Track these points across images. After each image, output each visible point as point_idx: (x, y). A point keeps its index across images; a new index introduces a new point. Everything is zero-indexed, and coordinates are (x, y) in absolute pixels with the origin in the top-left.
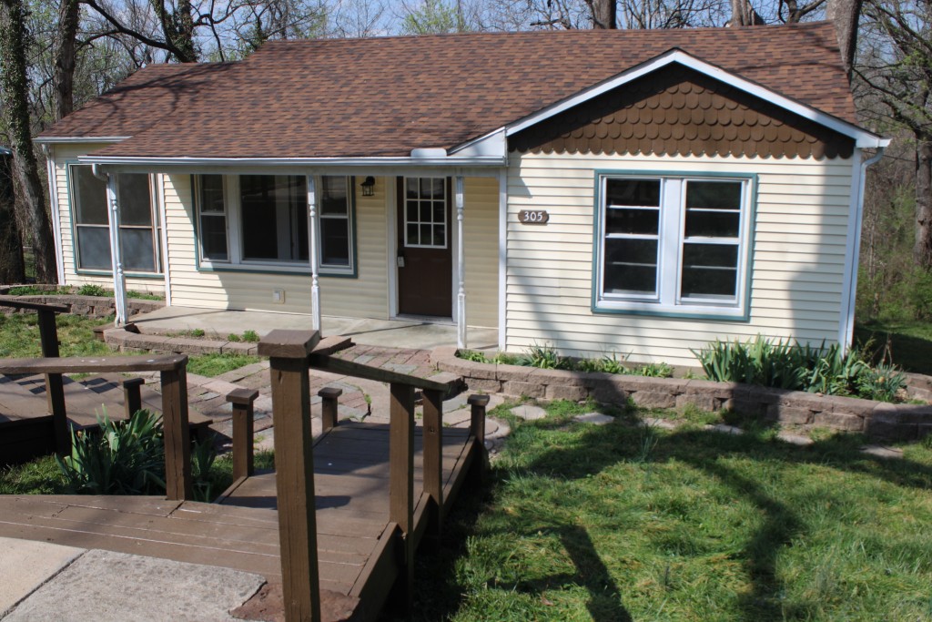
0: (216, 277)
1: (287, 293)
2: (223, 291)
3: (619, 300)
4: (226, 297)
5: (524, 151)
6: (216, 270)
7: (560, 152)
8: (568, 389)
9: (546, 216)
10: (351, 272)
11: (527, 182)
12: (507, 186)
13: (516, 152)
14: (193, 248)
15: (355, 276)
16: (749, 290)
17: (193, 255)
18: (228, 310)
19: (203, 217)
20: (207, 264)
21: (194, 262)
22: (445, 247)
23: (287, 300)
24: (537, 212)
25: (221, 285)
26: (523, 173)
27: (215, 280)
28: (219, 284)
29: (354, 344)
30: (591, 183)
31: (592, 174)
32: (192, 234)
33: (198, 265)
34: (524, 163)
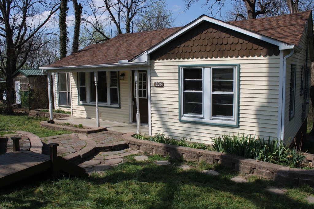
0: (83, 107)
1: (102, 113)
2: (85, 112)
3: (190, 117)
4: (86, 114)
5: (155, 60)
6: (83, 105)
7: (167, 59)
8: (160, 151)
9: (163, 84)
10: (118, 106)
11: (157, 71)
12: (150, 73)
13: (153, 60)
14: (77, 98)
15: (120, 108)
16: (239, 114)
17: (77, 100)
18: (86, 118)
19: (80, 88)
20: (81, 103)
21: (78, 102)
22: (146, 98)
23: (102, 115)
24: (160, 83)
25: (84, 110)
26: (155, 68)
27: (83, 108)
28: (84, 109)
29: (107, 130)
30: (177, 71)
31: (177, 67)
32: (77, 93)
33: (79, 103)
34: (155, 64)
